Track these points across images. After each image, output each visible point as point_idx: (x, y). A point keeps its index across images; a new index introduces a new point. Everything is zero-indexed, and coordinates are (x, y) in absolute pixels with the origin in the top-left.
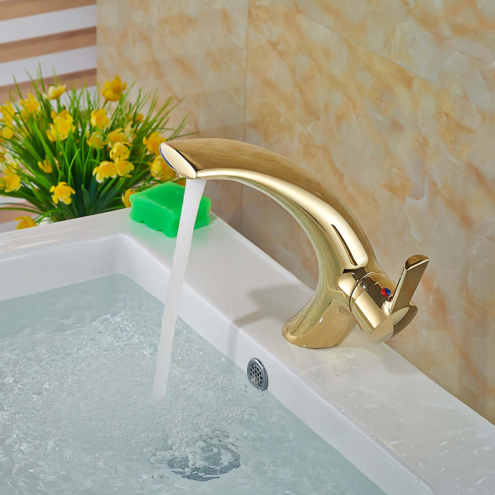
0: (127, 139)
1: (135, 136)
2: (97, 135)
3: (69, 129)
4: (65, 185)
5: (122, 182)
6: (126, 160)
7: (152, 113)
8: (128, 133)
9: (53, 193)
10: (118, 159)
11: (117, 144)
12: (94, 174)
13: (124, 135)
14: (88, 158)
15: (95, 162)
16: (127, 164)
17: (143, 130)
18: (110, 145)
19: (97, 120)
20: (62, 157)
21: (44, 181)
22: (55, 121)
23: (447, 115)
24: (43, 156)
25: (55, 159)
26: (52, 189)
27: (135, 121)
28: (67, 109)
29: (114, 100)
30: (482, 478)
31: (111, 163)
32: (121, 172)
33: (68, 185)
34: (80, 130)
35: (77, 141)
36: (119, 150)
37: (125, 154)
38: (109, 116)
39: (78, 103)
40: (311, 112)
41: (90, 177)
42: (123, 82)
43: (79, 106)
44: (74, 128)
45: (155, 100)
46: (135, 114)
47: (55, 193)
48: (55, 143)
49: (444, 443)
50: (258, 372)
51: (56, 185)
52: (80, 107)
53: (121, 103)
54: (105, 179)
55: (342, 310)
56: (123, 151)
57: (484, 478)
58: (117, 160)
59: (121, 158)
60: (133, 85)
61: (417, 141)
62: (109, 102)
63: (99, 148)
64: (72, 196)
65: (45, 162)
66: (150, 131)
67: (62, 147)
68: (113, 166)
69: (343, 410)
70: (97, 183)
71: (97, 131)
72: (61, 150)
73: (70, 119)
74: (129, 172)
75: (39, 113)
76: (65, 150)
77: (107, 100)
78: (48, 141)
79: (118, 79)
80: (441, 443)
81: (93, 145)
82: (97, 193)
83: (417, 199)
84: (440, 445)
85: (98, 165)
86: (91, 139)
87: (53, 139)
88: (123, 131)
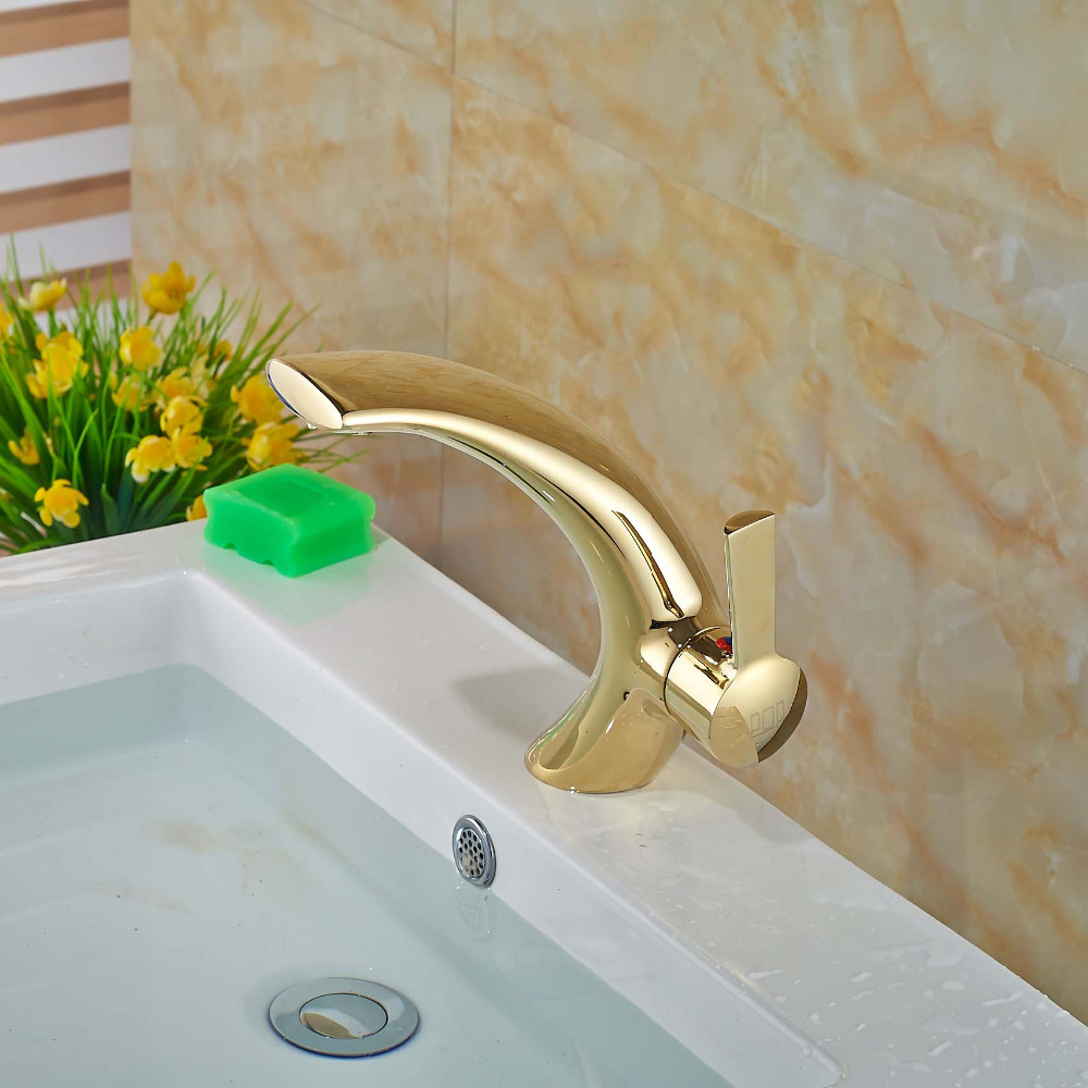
0: (197, 389)
1: (215, 387)
2: (132, 384)
3: (75, 369)
4: (66, 486)
5: (187, 479)
6: (196, 434)
7: (249, 338)
8: (200, 379)
9: (41, 503)
10: (177, 431)
11: (177, 400)
12: (127, 463)
13: (191, 383)
14: (113, 431)
15: (129, 440)
16: (197, 441)
17: (230, 373)
18: (160, 403)
19: (133, 351)
20: (61, 430)
21: (20, 479)
22: (44, 355)
23: (869, 324)
24: (19, 428)
25: (44, 435)
26: (40, 495)
27: (215, 355)
28: (71, 330)
29: (169, 312)
30: (942, 1043)
31: (163, 439)
32: (186, 458)
33: (71, 487)
34: (97, 372)
35: (92, 397)
36: (180, 413)
37: (192, 420)
38: (159, 344)
39: (94, 317)
40: (587, 332)
41: (119, 471)
42: (187, 274)
43: (95, 322)
44: (85, 368)
45: (255, 313)
46: (214, 341)
47: (46, 503)
48: (45, 401)
49: (863, 976)
50: (475, 844)
51: (48, 486)
52: (98, 324)
53: (183, 316)
54: (152, 474)
55: (649, 707)
56: (189, 415)
57: (947, 1045)
58: (175, 434)
59: (185, 431)
60: (208, 280)
61: (807, 380)
62: (159, 317)
63: (137, 409)
64: (82, 510)
65: (23, 441)
66: (247, 374)
67: (60, 407)
68: (169, 447)
69: (652, 914)
70: (135, 483)
71: (134, 375)
72: (59, 415)
73: (77, 349)
74: (201, 459)
75: (11, 338)
76: (66, 415)
77: (155, 311)
78: (30, 397)
79: (177, 268)
80: (856, 975)
81: (124, 405)
82: (135, 506)
83: (810, 504)
84: (856, 980)
85: (137, 445)
86: (120, 390)
87: (41, 393)
88: (187, 375)
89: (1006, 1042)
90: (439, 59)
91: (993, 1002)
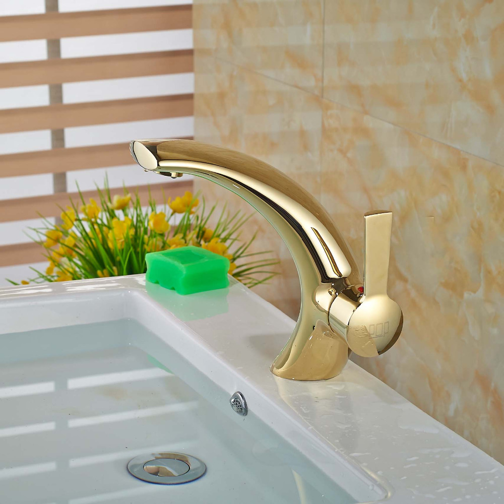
2: (157, 242)
19: (155, 224)
23: (500, 193)
24: (103, 265)
29: (180, 212)
55: (324, 329)
57: (448, 488)
61: (472, 227)
62: (176, 214)
65: (104, 270)
69: (311, 428)
72: (119, 256)
73: (128, 223)
77: (174, 212)
79: (189, 195)
83: (474, 292)
89: (482, 489)
90: (317, 92)
91: (480, 473)
